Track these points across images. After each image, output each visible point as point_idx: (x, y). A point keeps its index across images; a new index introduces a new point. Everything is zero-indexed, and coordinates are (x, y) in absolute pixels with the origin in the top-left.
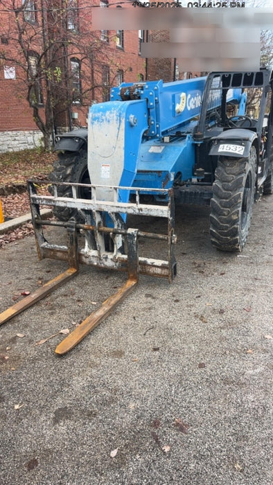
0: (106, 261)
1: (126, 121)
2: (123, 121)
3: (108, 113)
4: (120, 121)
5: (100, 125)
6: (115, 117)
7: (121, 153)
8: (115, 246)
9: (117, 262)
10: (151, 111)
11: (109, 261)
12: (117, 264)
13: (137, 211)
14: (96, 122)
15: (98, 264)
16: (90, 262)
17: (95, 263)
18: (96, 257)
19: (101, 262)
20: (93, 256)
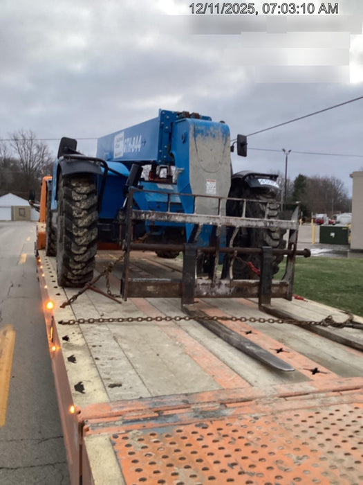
0: (219, 288)
9: (232, 287)
11: (223, 287)
12: (232, 290)
13: (268, 224)
15: (207, 294)
16: (197, 292)
17: (205, 293)
18: (207, 284)
19: (212, 290)
20: (203, 284)
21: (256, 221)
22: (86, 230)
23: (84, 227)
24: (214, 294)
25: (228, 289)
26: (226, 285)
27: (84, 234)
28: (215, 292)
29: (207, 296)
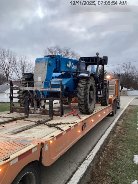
0: (37, 111)
1: (48, 62)
2: (47, 62)
3: (42, 60)
4: (46, 62)
5: (39, 64)
6: (44, 61)
7: (45, 72)
8: (41, 105)
9: (41, 111)
10: (57, 63)
11: (38, 111)
12: (41, 112)
13: (50, 90)
14: (38, 63)
15: (34, 112)
16: (31, 112)
17: (33, 112)
18: (33, 109)
19: (35, 111)
20: (32, 109)
21: (45, 89)
22: (22, 94)
23: (21, 93)
24: (35, 113)
25: (40, 112)
26: (39, 110)
27: (22, 95)
28: (36, 112)
29: (33, 113)
